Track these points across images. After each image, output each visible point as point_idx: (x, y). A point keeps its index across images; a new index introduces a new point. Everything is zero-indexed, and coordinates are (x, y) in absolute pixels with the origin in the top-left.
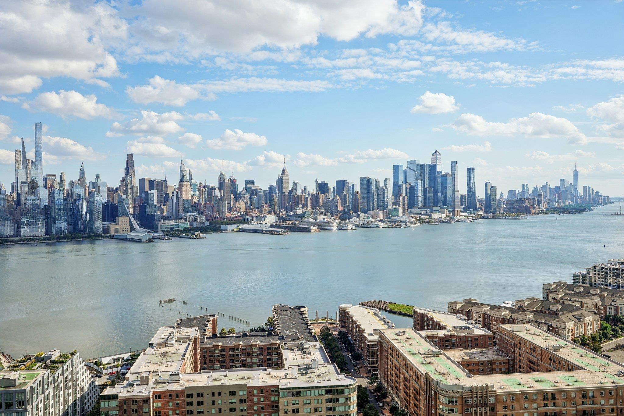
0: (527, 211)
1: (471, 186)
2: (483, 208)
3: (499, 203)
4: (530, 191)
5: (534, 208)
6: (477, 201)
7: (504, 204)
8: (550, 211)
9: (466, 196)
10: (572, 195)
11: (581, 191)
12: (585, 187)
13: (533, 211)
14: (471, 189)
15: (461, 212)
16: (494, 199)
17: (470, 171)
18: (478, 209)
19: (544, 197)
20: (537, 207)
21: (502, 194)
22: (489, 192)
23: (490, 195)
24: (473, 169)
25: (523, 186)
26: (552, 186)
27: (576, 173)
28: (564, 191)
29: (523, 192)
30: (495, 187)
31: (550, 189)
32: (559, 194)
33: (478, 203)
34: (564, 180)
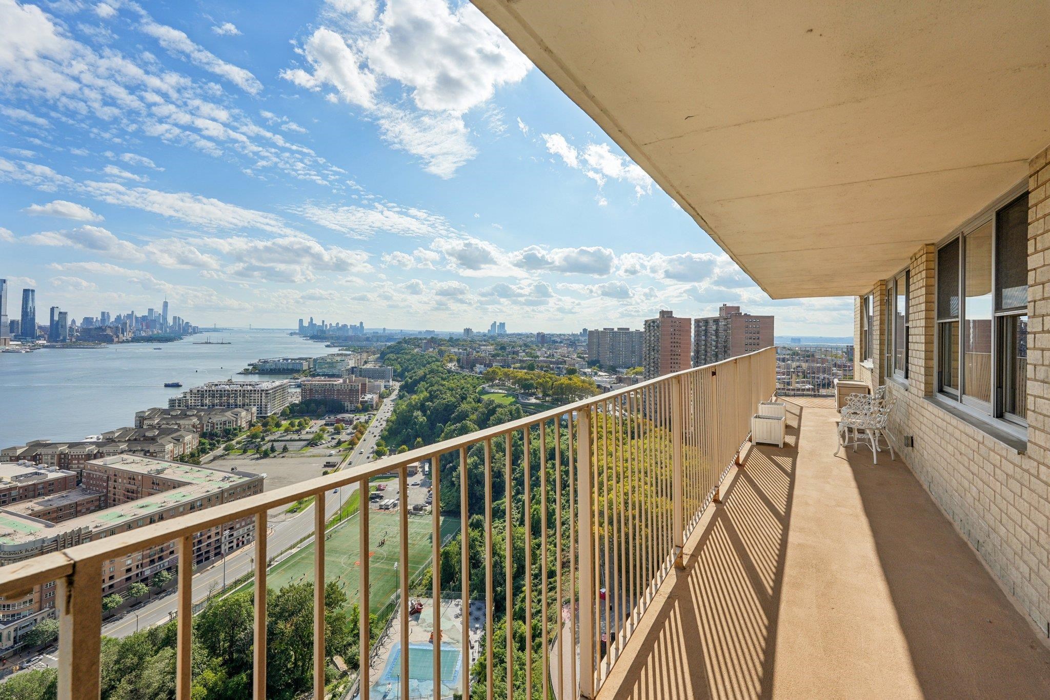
0: (109, 340)
1: (29, 310)
2: (46, 336)
3: (70, 331)
4: (112, 319)
5: (118, 337)
6: (36, 328)
7: (77, 331)
8: (135, 340)
9: (20, 321)
10: (162, 324)
11: (170, 321)
12: (175, 318)
13: (116, 340)
14: (28, 314)
15: (11, 341)
16: (64, 326)
17: (27, 294)
18: (39, 338)
19: (130, 326)
20: (121, 336)
21: (73, 321)
22: (56, 318)
23: (58, 322)
25: (103, 314)
26: (139, 315)
27: (166, 304)
28: (152, 320)
29: (103, 320)
30: (66, 313)
31: (136, 318)
32: (147, 323)
33: (38, 331)
34: (152, 310)
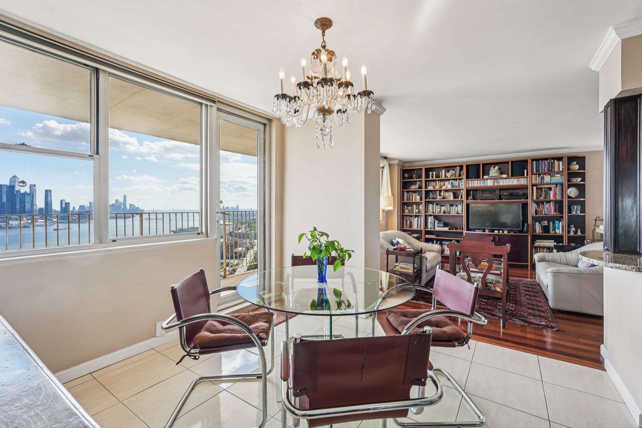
1: (49, 202)
2: (59, 217)
3: (71, 213)
7: (76, 213)
9: (44, 209)
10: (123, 208)
11: (128, 207)
12: (130, 205)
14: (48, 204)
15: (39, 219)
16: (68, 211)
17: (48, 193)
18: (54, 218)
21: (74, 208)
23: (65, 208)
24: (50, 191)
25: (90, 203)
26: (111, 203)
27: (125, 197)
28: (118, 206)
29: (90, 207)
30: (69, 203)
32: (115, 208)
33: (54, 213)
34: (118, 200)
